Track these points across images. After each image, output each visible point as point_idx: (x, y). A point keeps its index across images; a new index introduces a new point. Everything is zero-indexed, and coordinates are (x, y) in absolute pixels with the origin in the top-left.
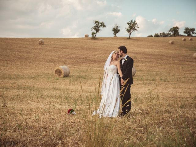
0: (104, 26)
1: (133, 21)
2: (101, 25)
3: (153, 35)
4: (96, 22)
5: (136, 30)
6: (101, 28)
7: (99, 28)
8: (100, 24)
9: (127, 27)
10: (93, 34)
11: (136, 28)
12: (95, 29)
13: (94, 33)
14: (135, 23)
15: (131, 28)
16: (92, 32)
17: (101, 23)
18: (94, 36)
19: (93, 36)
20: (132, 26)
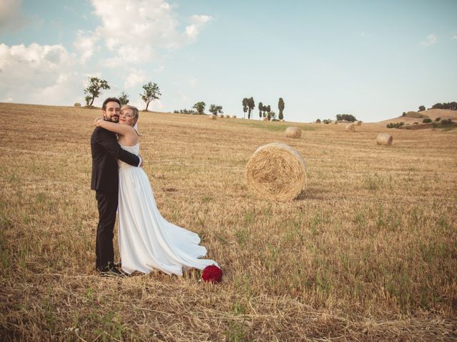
0: (107, 87)
1: (153, 85)
2: (102, 86)
3: (172, 112)
4: (93, 80)
5: (157, 98)
6: (101, 90)
7: (99, 91)
8: (99, 84)
9: (144, 92)
10: (88, 99)
11: (156, 95)
12: (91, 91)
13: (90, 98)
14: (155, 88)
15: (149, 95)
16: (86, 96)
17: (101, 82)
18: (90, 103)
19: (88, 104)
20: (150, 92)
